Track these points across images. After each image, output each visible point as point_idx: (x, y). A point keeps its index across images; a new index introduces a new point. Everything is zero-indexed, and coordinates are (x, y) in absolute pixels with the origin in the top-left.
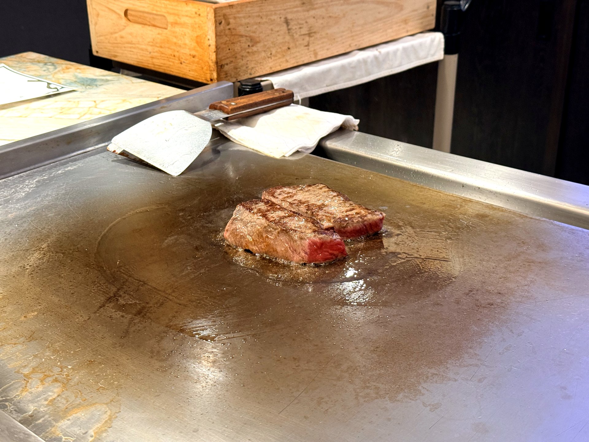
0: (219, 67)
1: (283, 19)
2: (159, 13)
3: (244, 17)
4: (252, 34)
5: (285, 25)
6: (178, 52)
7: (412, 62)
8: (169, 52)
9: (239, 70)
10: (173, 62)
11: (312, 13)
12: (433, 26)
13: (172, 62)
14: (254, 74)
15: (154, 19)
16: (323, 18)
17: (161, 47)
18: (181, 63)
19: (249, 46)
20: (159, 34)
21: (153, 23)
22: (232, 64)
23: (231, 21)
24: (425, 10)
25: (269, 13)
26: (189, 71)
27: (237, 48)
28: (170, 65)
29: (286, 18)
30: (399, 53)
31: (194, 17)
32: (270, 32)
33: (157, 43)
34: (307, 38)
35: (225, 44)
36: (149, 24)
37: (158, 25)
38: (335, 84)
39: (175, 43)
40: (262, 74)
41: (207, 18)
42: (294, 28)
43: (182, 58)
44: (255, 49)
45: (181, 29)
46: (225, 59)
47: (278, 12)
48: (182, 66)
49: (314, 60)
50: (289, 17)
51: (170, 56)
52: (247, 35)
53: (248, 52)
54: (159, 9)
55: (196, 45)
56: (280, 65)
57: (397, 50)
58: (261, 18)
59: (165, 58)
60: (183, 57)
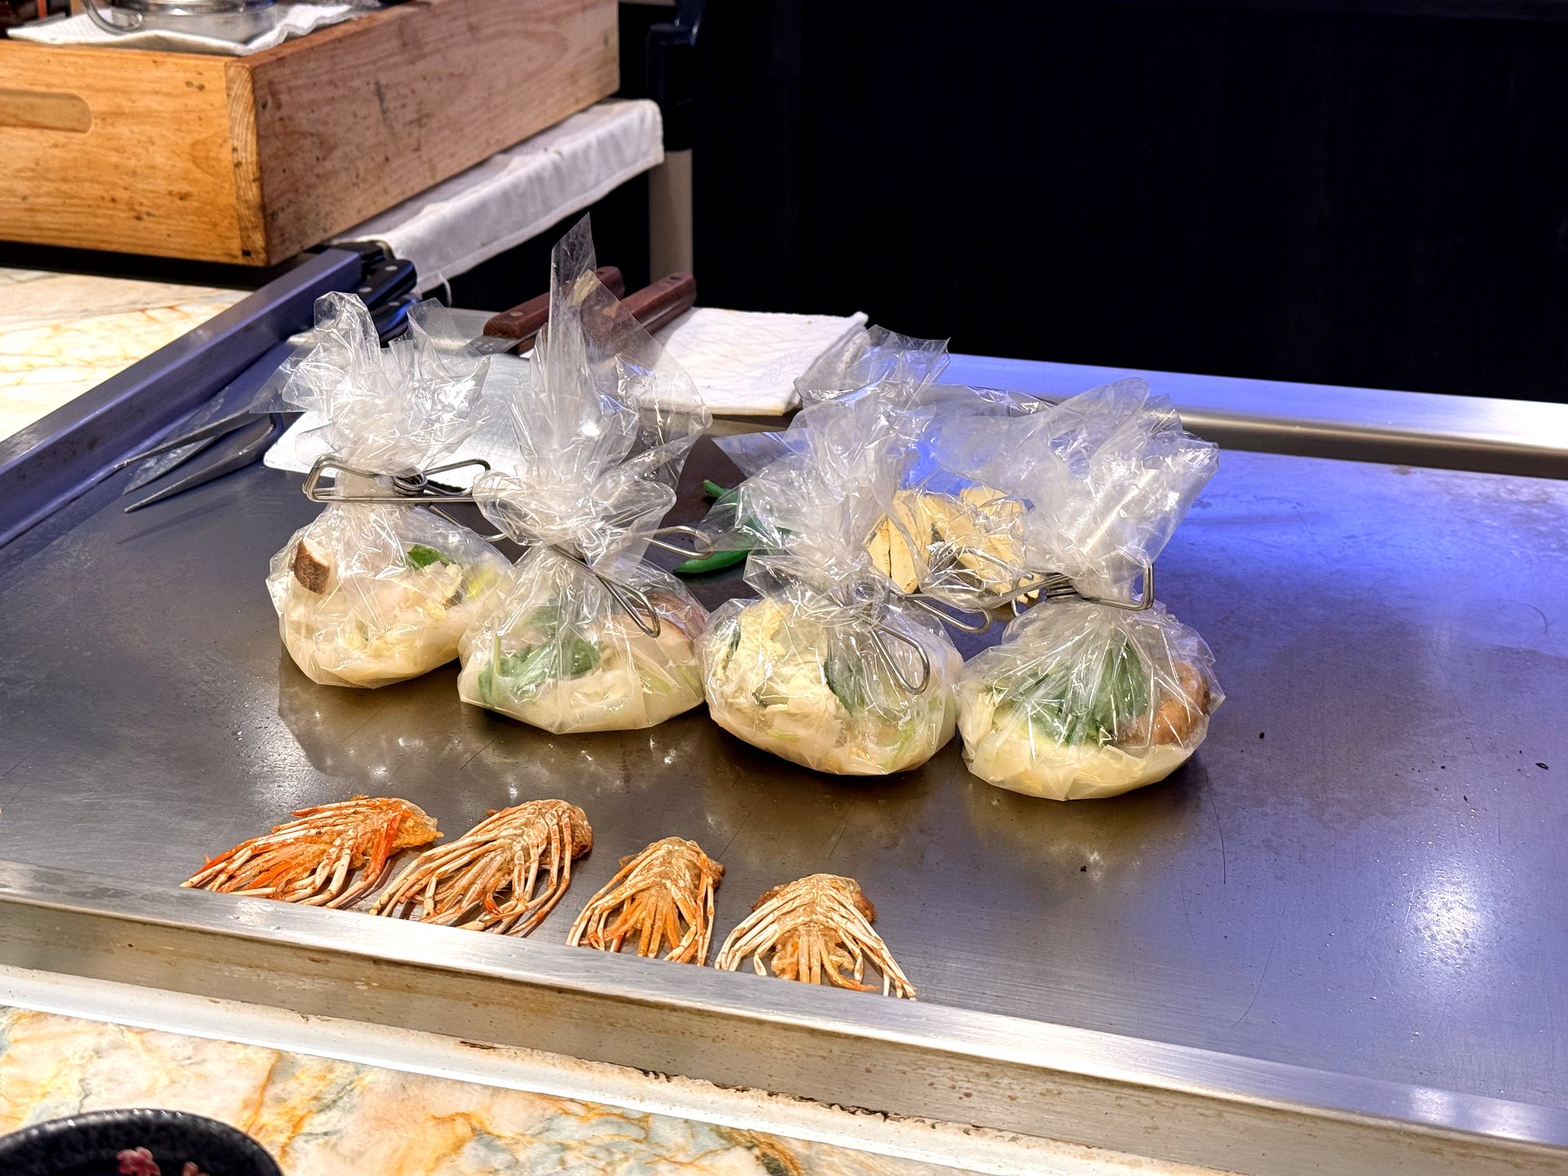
0: (269, 219)
1: (372, 87)
2: (54, 90)
3: (306, 87)
4: (321, 129)
5: (376, 100)
6: (126, 189)
7: (613, 173)
8: (97, 190)
9: (303, 221)
10: (111, 217)
11: (421, 66)
12: (615, 86)
13: (105, 216)
14: (331, 229)
15: (32, 107)
16: (440, 79)
17: (65, 180)
18: (138, 218)
19: (318, 159)
20: (56, 146)
21: (29, 118)
22: (292, 209)
23: (284, 98)
24: (602, 47)
25: (347, 73)
26: (169, 235)
27: (297, 165)
28: (100, 225)
29: (377, 83)
30: (593, 154)
31: (183, 95)
32: (351, 120)
33: (47, 170)
34: (416, 131)
35: (276, 157)
36: (12, 121)
37: (48, 122)
38: (496, 238)
39: (116, 167)
40: (345, 227)
41: (228, 95)
42: (391, 106)
43: (141, 204)
44: (328, 165)
45: (136, 129)
46: (279, 197)
47: (363, 70)
48: (143, 224)
49: (431, 183)
50: (384, 79)
51: (101, 203)
52: (313, 131)
53: (318, 176)
54: (56, 81)
55: (190, 165)
56: (375, 203)
57: (589, 146)
58: (336, 85)
59: (82, 209)
60: (144, 201)
